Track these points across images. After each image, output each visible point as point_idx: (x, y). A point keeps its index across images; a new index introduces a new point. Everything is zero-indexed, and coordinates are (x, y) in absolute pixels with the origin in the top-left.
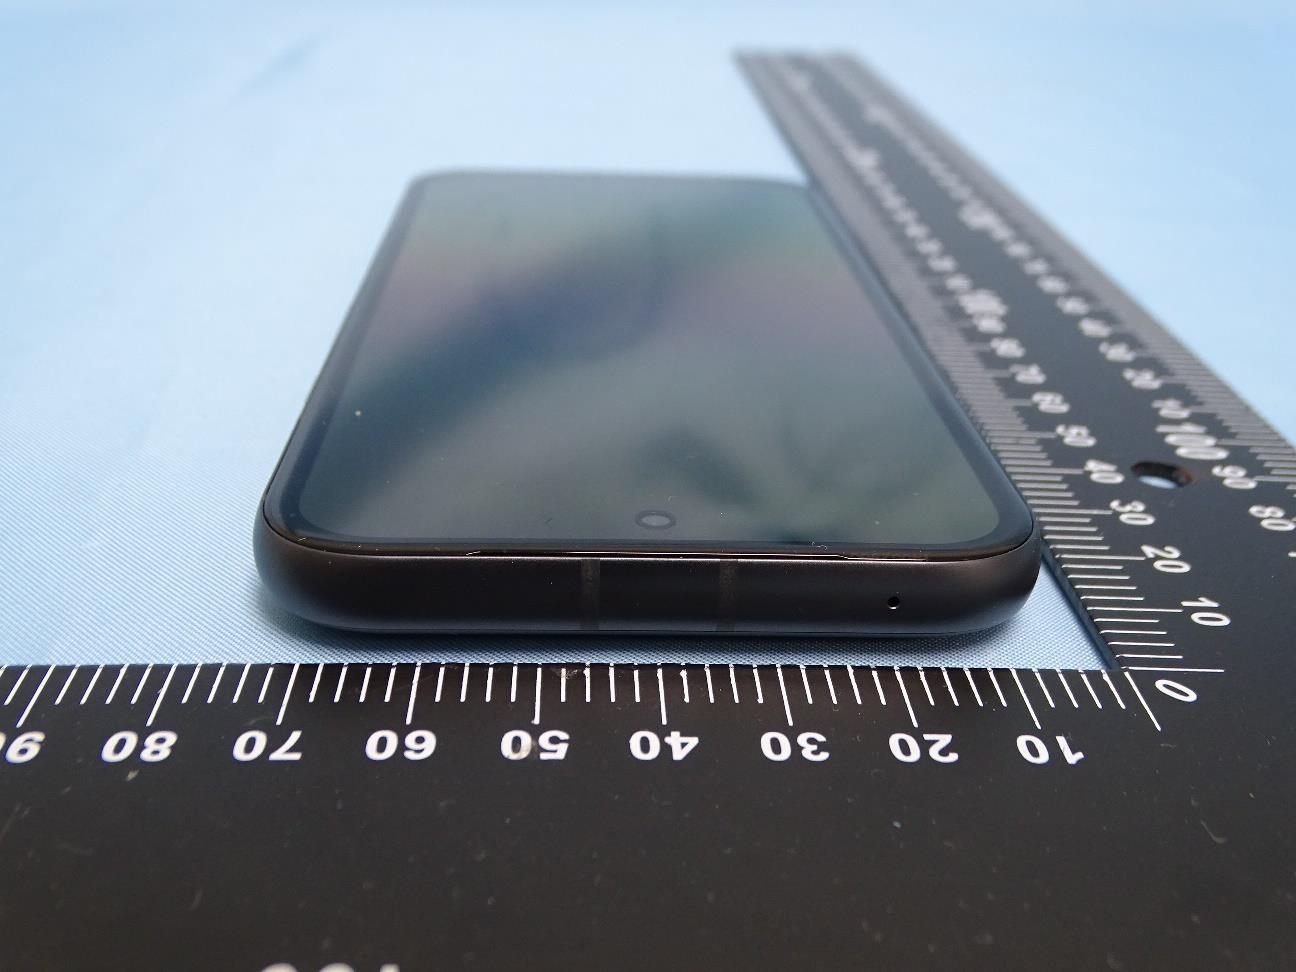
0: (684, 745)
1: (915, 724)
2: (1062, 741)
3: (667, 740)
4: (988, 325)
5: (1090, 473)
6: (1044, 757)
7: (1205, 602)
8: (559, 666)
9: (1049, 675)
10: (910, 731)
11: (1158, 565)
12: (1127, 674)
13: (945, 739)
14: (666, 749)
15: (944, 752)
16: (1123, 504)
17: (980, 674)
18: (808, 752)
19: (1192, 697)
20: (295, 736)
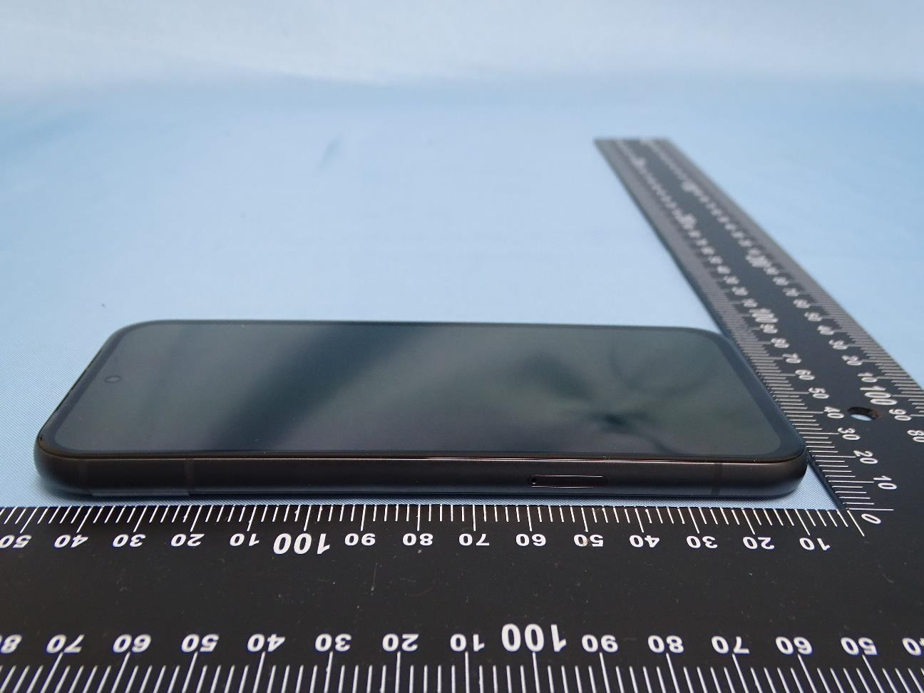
0: (653, 541)
1: (754, 533)
2: (820, 540)
3: (646, 539)
4: (769, 329)
5: (827, 413)
6: (812, 547)
7: (885, 478)
8: (591, 507)
9: (813, 512)
10: (751, 535)
11: (862, 460)
12: (848, 511)
13: (768, 540)
14: (646, 543)
15: (768, 545)
16: (844, 430)
17: (781, 511)
18: (708, 544)
19: (879, 521)
20: (484, 536)
